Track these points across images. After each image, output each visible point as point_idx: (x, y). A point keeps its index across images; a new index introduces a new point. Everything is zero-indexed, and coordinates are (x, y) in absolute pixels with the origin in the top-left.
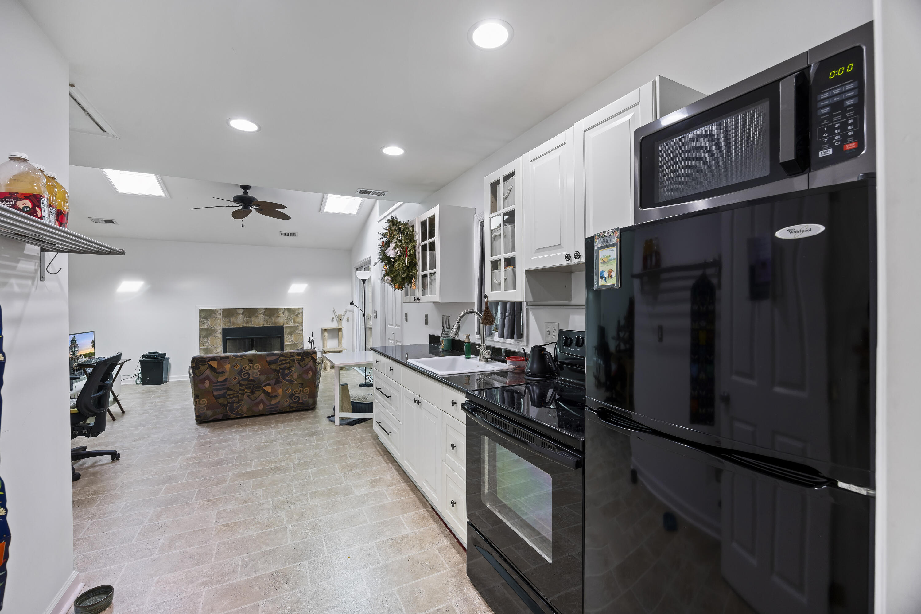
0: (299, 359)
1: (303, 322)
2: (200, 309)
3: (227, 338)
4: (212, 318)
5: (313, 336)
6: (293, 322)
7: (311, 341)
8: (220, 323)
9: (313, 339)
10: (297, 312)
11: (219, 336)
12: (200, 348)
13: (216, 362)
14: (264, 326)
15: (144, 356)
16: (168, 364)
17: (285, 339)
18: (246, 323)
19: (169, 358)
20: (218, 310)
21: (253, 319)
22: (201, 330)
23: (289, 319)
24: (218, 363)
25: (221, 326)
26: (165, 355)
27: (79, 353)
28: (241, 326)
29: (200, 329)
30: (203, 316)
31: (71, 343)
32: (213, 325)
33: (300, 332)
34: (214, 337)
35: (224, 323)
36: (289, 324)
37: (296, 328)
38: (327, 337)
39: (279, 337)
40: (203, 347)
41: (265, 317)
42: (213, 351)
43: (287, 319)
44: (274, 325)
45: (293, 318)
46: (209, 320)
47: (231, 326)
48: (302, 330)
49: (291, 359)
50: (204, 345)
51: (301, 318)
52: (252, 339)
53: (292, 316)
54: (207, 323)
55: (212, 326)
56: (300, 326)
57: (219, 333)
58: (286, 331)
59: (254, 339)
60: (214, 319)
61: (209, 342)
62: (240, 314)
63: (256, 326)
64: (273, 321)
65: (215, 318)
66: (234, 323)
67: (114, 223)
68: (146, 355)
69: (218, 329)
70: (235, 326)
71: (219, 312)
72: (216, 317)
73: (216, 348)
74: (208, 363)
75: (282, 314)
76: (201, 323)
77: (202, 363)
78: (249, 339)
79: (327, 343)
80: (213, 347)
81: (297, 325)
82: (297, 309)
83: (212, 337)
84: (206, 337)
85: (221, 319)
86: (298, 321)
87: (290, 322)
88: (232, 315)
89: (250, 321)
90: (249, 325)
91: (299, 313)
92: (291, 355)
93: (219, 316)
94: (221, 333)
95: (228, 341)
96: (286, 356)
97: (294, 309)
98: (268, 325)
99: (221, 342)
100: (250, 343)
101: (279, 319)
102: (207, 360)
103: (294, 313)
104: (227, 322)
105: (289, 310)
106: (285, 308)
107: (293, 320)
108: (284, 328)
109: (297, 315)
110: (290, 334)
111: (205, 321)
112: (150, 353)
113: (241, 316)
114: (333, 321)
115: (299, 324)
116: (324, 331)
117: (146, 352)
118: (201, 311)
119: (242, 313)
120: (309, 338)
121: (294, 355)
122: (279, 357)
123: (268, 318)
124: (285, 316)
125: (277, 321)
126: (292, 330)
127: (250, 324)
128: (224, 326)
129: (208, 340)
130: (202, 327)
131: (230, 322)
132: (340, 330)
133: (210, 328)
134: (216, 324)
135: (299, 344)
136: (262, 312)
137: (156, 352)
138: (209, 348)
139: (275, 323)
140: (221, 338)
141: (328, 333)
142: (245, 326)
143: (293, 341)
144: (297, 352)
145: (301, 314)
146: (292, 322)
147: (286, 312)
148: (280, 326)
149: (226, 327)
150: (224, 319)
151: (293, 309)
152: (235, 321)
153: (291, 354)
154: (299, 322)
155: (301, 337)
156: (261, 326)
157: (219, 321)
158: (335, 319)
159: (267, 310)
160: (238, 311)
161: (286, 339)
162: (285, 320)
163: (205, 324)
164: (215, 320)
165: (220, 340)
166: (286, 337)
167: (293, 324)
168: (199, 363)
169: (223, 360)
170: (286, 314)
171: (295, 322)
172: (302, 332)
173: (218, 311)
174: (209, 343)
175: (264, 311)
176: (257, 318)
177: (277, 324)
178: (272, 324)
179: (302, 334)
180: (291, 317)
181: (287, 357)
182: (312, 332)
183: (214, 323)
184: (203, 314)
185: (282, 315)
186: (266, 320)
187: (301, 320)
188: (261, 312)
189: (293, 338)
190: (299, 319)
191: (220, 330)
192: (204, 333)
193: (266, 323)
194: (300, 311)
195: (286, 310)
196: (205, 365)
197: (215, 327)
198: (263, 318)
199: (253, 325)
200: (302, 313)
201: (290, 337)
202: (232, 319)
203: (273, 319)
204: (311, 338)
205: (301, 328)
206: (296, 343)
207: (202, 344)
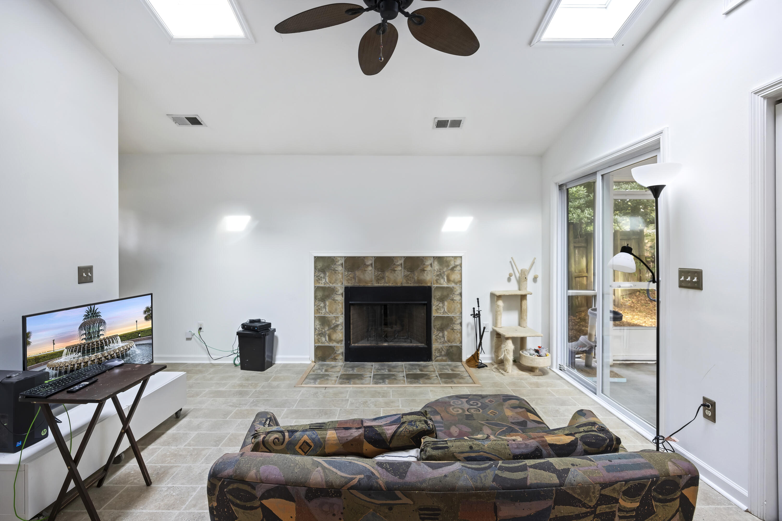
0: (632, 510)
1: (461, 282)
2: (315, 257)
3: (350, 302)
4: (331, 271)
5: (479, 306)
6: (446, 280)
7: (477, 314)
8: (342, 280)
9: (479, 312)
10: (452, 264)
11: (340, 299)
12: (315, 317)
13: (292, 506)
14: (403, 285)
15: (243, 326)
16: (273, 339)
17: (434, 308)
18: (378, 280)
19: (274, 330)
20: (339, 258)
21: (387, 274)
22: (317, 289)
23: (440, 275)
24: (298, 511)
25: (343, 283)
26: (269, 325)
27: (106, 333)
28: (369, 285)
29: (315, 287)
30: (319, 267)
31: (85, 319)
32: (333, 282)
33: (457, 298)
34: (334, 300)
35: (347, 279)
36: (440, 284)
37: (451, 290)
38: (501, 308)
39: (424, 304)
40: (318, 315)
41: (404, 272)
42: (331, 321)
43: (438, 275)
44: (417, 285)
45: (446, 273)
46: (327, 274)
47: (357, 285)
48: (461, 294)
49: (598, 512)
50: (321, 311)
51: (458, 274)
52: (385, 306)
53: (444, 270)
54: (324, 278)
55: (330, 283)
56: (457, 287)
57: (339, 295)
58: (436, 294)
59: (388, 306)
60: (333, 272)
61: (327, 307)
62: (368, 266)
63: (391, 285)
64: (416, 278)
65: (335, 271)
66: (360, 280)
67: (202, 124)
68: (246, 325)
69: (339, 288)
70: (362, 285)
71: (340, 262)
72: (336, 269)
73: (336, 318)
74: (264, 502)
75: (430, 266)
76: (317, 279)
77: (240, 500)
78: (381, 305)
79: (501, 318)
80: (332, 315)
81: (452, 285)
82: (452, 258)
83: (331, 300)
84: (323, 299)
85: (342, 274)
86: (454, 279)
87: (442, 281)
88: (358, 268)
89: (383, 278)
90: (382, 284)
91: (456, 266)
92: (601, 495)
93: (340, 268)
94: (342, 294)
95: (352, 308)
96: (580, 501)
97: (448, 259)
98: (409, 285)
99: (343, 309)
100: (383, 311)
101: (425, 275)
102: (259, 493)
103: (448, 266)
104: (351, 277)
105: (440, 260)
106: (434, 257)
107: (445, 278)
108: (433, 289)
109: (453, 269)
110: (442, 300)
111: (322, 275)
112: (252, 321)
113: (370, 268)
114: (509, 280)
115: (456, 283)
116: (495, 297)
117: (246, 320)
118: (317, 259)
119: (372, 264)
120: (474, 309)
121: (615, 495)
122: (550, 506)
123: (409, 273)
124: (435, 270)
125: (422, 277)
126: (445, 293)
127: (383, 282)
128: (346, 284)
129: (325, 305)
130: (318, 285)
131: (354, 278)
132: (523, 297)
133: (328, 286)
134: (336, 280)
135: (455, 318)
136: (400, 262)
137: (259, 321)
138: (326, 317)
139: (419, 281)
140: (342, 303)
141: (504, 302)
142: (376, 285)
143: (446, 313)
144: (627, 481)
145: (458, 268)
146: (444, 281)
147: (436, 263)
148: (425, 287)
149: (349, 285)
150: (347, 273)
151: (446, 259)
152: (362, 277)
153: (603, 492)
154: (456, 281)
155: (459, 306)
156: (399, 285)
157: (340, 276)
158: (513, 278)
159: (408, 259)
160: (366, 261)
161: (436, 308)
162: (434, 277)
163: (322, 280)
164: (334, 275)
165: (341, 306)
166: (435, 304)
167: (445, 284)
168: (229, 497)
169: (316, 502)
170: (436, 266)
171: (449, 280)
172: (460, 297)
173: (338, 261)
174: (327, 310)
175: (402, 261)
176: (393, 272)
177: (422, 284)
178: (414, 282)
179: (460, 301)
180: (444, 272)
181: (584, 505)
182: (478, 299)
183: (334, 279)
184: (320, 265)
185: (429, 268)
186: (406, 276)
187: (459, 276)
188: (398, 263)
189: (446, 308)
190: (455, 276)
191: (341, 290)
192: (320, 294)
193: (407, 280)
194: (458, 262)
195: (436, 260)
196: (252, 508)
197: (334, 285)
198: (402, 273)
199: (387, 283)
200: (461, 265)
201: (441, 305)
202: (358, 273)
203: (416, 276)
204: (477, 309)
205: (458, 292)
206: (450, 315)
207: (317, 310)
